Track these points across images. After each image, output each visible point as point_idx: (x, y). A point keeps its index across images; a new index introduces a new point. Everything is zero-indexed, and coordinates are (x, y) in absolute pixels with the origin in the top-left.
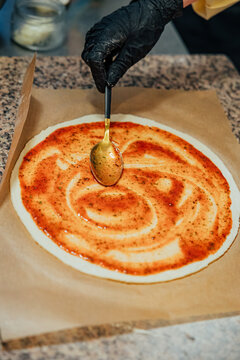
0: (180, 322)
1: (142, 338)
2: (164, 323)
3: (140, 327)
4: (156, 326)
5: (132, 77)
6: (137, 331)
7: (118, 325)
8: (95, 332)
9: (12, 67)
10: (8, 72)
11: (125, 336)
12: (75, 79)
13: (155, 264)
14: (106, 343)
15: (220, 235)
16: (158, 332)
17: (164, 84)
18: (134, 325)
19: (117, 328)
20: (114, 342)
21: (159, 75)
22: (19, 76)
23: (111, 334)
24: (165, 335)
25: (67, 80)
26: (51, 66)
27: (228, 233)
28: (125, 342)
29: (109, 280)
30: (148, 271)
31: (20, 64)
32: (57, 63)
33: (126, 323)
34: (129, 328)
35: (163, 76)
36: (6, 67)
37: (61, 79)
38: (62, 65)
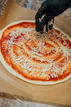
0: (36, 102)
1: (18, 103)
2: (30, 100)
3: (20, 99)
4: (26, 100)
6: (18, 99)
7: (12, 95)
8: (2, 95)
11: (12, 100)
13: (37, 77)
14: (4, 100)
15: (66, 74)
16: (26, 103)
18: (18, 97)
19: (11, 96)
20: (8, 101)
23: (8, 98)
24: (28, 105)
27: (69, 75)
28: (12, 102)
29: (17, 78)
30: (33, 79)
33: (15, 95)
34: (16, 97)
37: (35, 7)
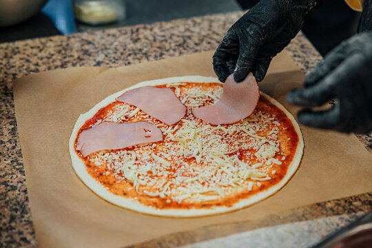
5: (183, 37)
9: (64, 44)
10: (61, 48)
12: (125, 45)
17: (214, 39)
21: (210, 32)
22: (71, 50)
25: (118, 47)
26: (102, 38)
31: (72, 40)
32: (109, 35)
35: (214, 33)
36: (59, 43)
37: (113, 47)
38: (114, 36)
